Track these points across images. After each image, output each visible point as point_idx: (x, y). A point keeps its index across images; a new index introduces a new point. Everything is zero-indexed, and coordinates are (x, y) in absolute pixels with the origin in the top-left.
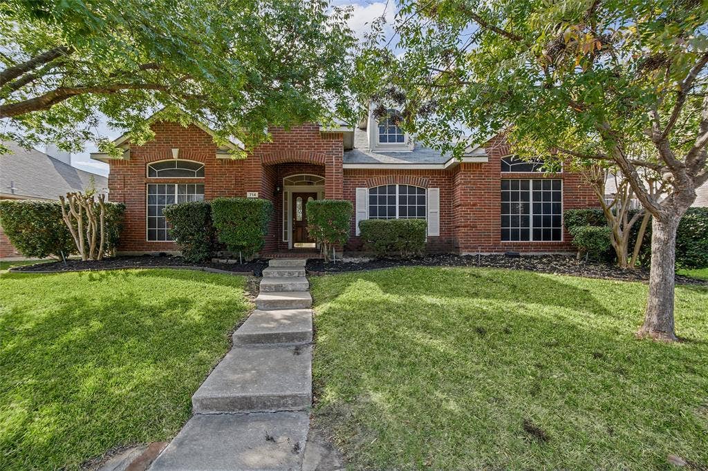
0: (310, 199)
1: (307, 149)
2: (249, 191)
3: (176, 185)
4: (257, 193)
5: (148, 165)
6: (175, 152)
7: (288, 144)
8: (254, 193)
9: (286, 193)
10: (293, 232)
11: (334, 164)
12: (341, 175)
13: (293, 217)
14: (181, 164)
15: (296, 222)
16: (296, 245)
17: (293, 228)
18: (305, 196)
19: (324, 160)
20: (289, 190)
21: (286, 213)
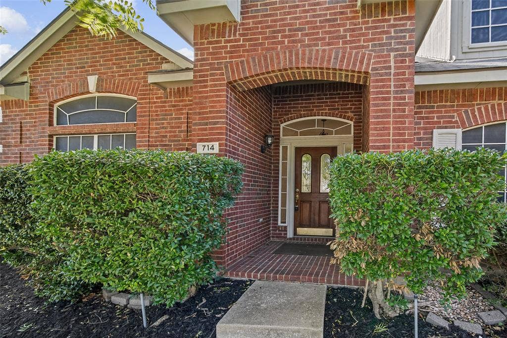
0: (325, 159)
1: (329, 44)
2: (201, 141)
3: (96, 137)
4: (216, 145)
5: (56, 105)
6: (92, 81)
7: (284, 37)
8: (210, 144)
9: (285, 148)
10: (296, 209)
11: (393, 71)
12: (409, 98)
13: (296, 187)
14: (102, 102)
15: (301, 194)
16: (302, 231)
17: (296, 203)
18: (316, 153)
19: (370, 65)
20: (290, 143)
21: (284, 181)
